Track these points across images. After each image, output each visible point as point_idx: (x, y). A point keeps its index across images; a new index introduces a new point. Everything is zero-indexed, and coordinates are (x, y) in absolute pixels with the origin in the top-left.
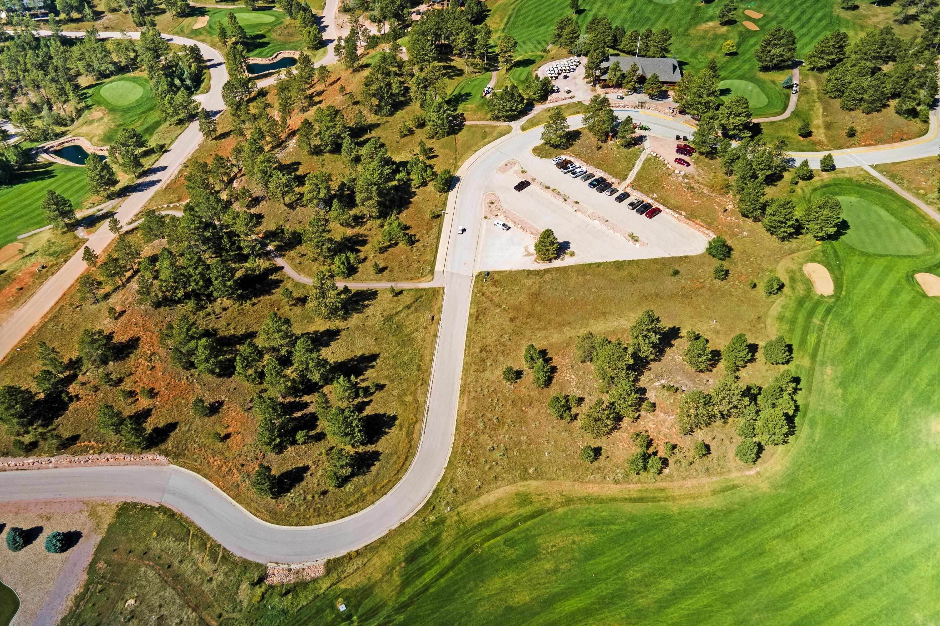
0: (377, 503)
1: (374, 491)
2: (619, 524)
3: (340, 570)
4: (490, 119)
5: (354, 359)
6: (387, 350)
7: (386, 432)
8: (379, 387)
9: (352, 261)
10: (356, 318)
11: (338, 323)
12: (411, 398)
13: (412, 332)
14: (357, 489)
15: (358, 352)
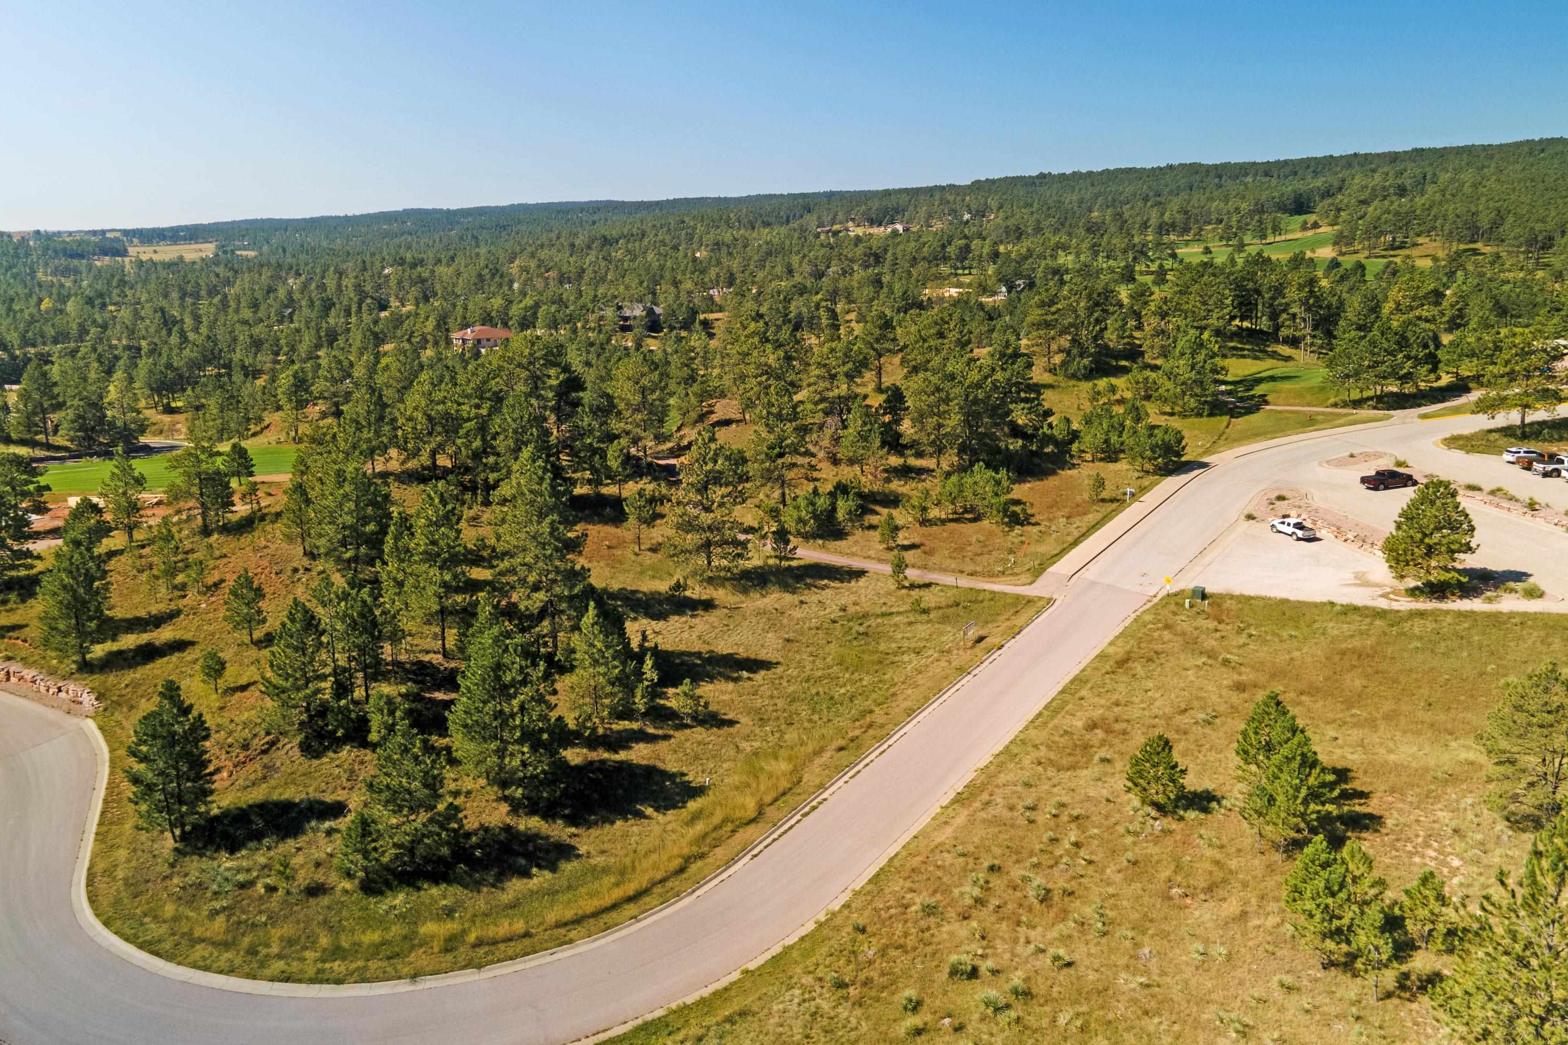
0: (428, 983)
1: (451, 944)
4: (1335, 405)
5: (698, 655)
6: (800, 665)
7: (640, 815)
8: (713, 720)
9: (841, 515)
10: (774, 598)
11: (720, 594)
12: (783, 766)
13: (900, 651)
14: (411, 918)
15: (723, 647)
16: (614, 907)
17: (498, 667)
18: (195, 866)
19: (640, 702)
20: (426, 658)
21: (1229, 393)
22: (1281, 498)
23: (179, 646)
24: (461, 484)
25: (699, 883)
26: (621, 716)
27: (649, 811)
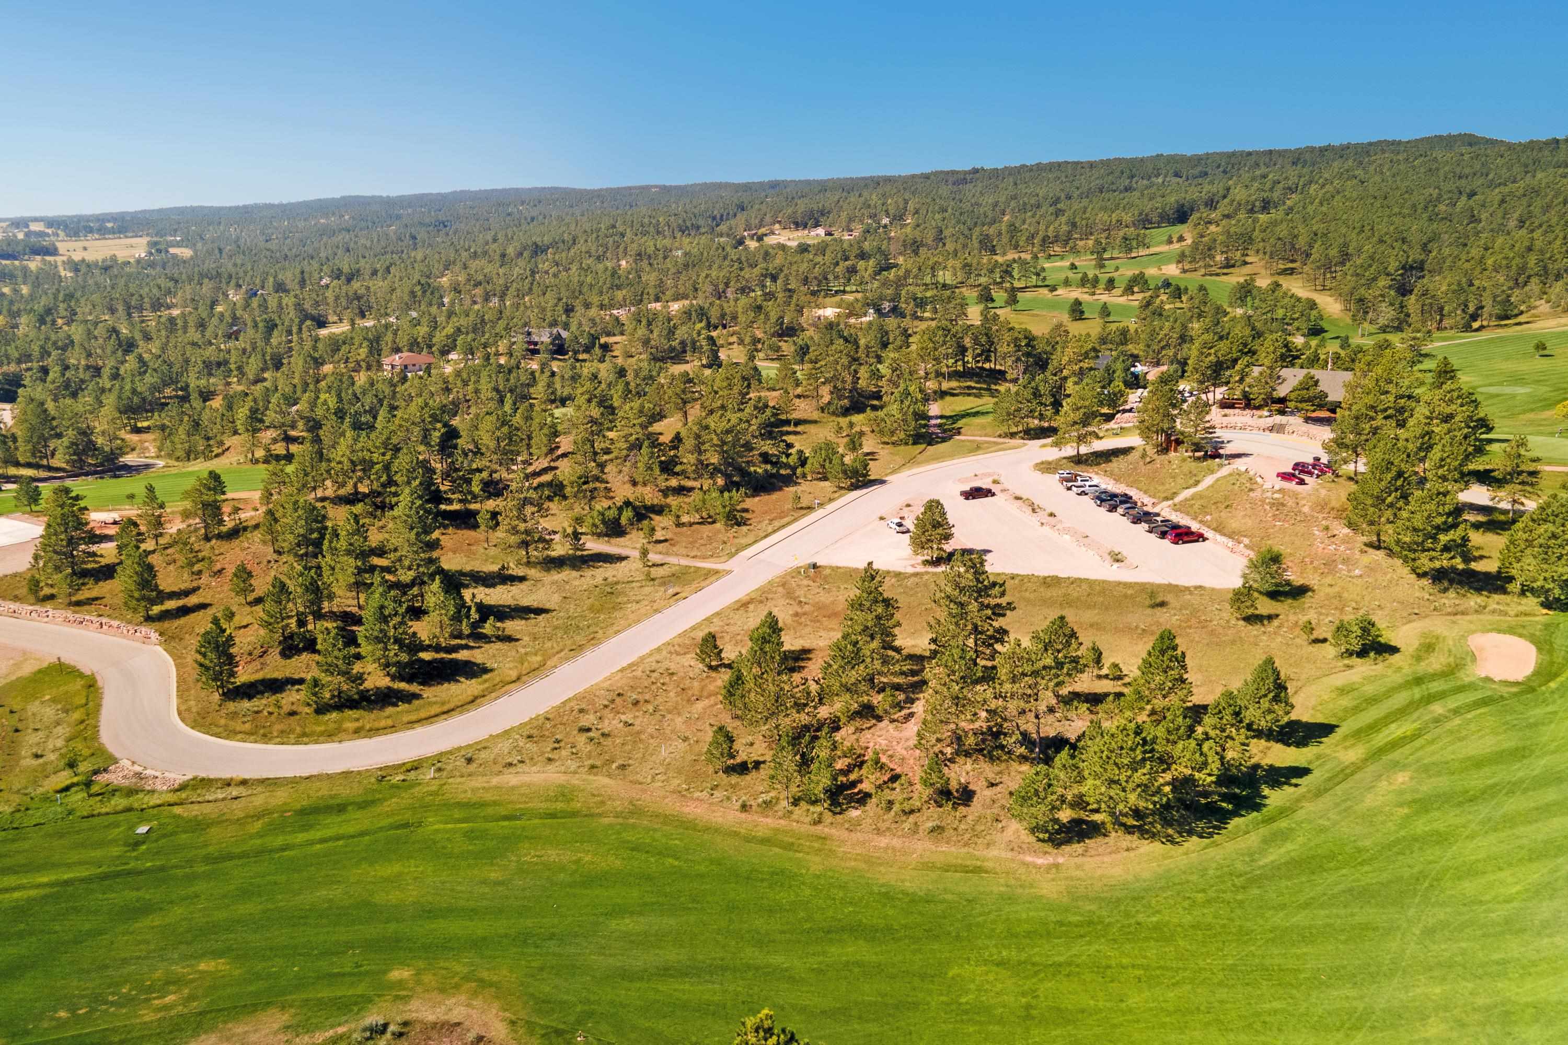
0: (346, 744)
1: (357, 731)
2: (686, 861)
3: (199, 791)
4: (1000, 436)
5: (509, 607)
6: (568, 611)
7: (458, 681)
8: (509, 639)
9: (623, 521)
10: (566, 574)
11: (532, 572)
12: (539, 658)
13: (629, 602)
14: (339, 722)
15: (525, 602)
16: (436, 716)
17: (382, 607)
18: (231, 706)
19: (466, 630)
20: (348, 609)
21: (940, 426)
22: (908, 505)
23: (203, 606)
24: (374, 504)
25: (479, 706)
26: (456, 637)
27: (463, 680)
